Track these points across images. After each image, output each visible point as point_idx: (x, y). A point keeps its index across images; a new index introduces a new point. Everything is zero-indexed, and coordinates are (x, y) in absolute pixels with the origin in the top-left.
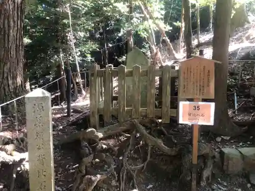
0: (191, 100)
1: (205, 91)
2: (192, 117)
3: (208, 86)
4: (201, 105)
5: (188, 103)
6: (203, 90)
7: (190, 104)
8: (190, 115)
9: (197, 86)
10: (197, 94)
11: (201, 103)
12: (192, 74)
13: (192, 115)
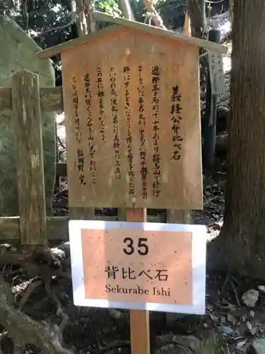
0: (110, 214)
1: (165, 178)
2: (119, 281)
3: (177, 156)
4: (153, 233)
5: (99, 225)
6: (158, 174)
7: (106, 232)
8: (111, 272)
9: (130, 157)
10: (132, 192)
11: (151, 227)
12: (107, 101)
13: (119, 274)
